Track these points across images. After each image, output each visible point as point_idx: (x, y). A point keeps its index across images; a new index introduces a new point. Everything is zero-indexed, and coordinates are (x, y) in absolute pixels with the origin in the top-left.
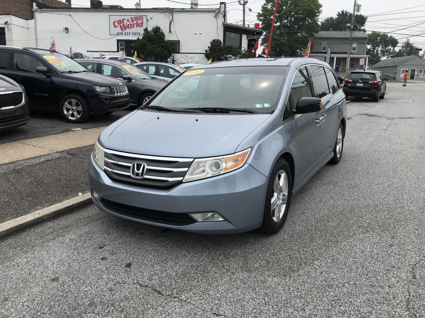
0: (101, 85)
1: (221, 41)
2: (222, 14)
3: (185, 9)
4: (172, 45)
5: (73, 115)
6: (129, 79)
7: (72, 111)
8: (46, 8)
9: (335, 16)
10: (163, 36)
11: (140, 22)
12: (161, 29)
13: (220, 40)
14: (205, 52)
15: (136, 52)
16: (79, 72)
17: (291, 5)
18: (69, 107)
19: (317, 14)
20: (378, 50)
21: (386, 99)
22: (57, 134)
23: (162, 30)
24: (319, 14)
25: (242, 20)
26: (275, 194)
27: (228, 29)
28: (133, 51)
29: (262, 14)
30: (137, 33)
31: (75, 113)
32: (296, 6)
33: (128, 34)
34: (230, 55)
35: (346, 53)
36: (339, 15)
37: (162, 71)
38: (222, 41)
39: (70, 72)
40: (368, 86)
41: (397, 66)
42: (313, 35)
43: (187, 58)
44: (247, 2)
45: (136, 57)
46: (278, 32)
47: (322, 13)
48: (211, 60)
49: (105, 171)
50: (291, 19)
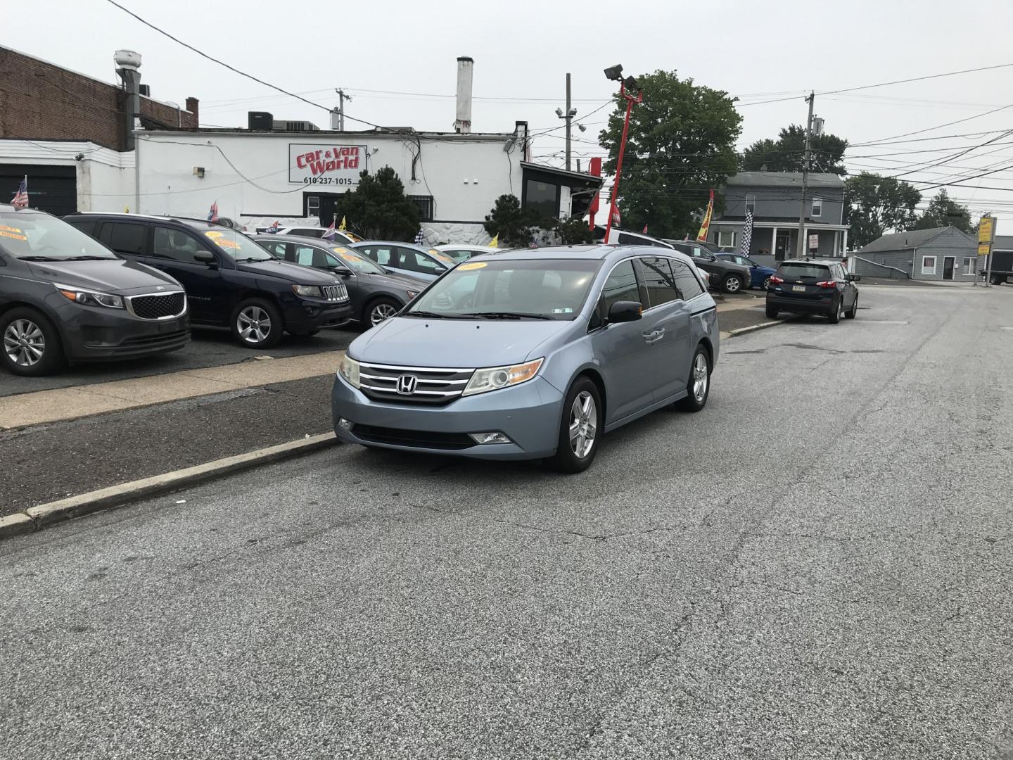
0: (305, 284)
1: (517, 199)
2: (520, 144)
3: (445, 133)
4: (416, 204)
5: (253, 335)
6: (346, 274)
7: (252, 328)
8: (161, 129)
9: (776, 139)
10: (399, 187)
11: (351, 158)
12: (395, 173)
13: (516, 196)
14: (484, 220)
15: (344, 219)
16: (264, 260)
17: (673, 115)
18: (247, 320)
19: (732, 135)
20: (877, 213)
21: (857, 319)
22: (233, 363)
23: (397, 174)
24: (735, 135)
25: (565, 150)
26: (577, 421)
27: (532, 174)
28: (338, 216)
29: (610, 133)
30: (345, 179)
31: (258, 331)
32: (685, 117)
33: (327, 181)
34: (536, 226)
35: (796, 220)
36: (784, 135)
37: (403, 259)
38: (520, 199)
39: (250, 260)
40: (815, 291)
41: (913, 249)
42: (723, 180)
43: (449, 231)
44: (574, 113)
45: (344, 229)
46: (645, 172)
47: (741, 133)
48: (497, 237)
49: (362, 390)
50: (674, 144)
